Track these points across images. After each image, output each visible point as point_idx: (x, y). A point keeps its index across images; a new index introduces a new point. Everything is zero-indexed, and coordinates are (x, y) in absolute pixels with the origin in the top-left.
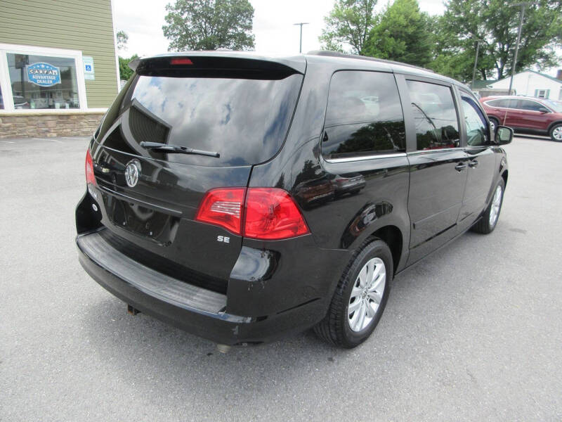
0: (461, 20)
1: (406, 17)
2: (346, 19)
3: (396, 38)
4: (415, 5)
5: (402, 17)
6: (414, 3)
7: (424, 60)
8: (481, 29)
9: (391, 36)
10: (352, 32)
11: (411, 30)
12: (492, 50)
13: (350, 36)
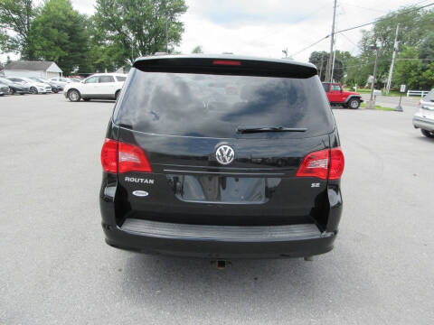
0: (110, 21)
1: (65, 13)
2: (6, 7)
3: (59, 30)
4: (69, 4)
5: (61, 13)
6: (68, 2)
7: (84, 48)
8: (124, 28)
9: (53, 27)
10: (14, 20)
11: (69, 24)
12: (134, 44)
13: (14, 24)
